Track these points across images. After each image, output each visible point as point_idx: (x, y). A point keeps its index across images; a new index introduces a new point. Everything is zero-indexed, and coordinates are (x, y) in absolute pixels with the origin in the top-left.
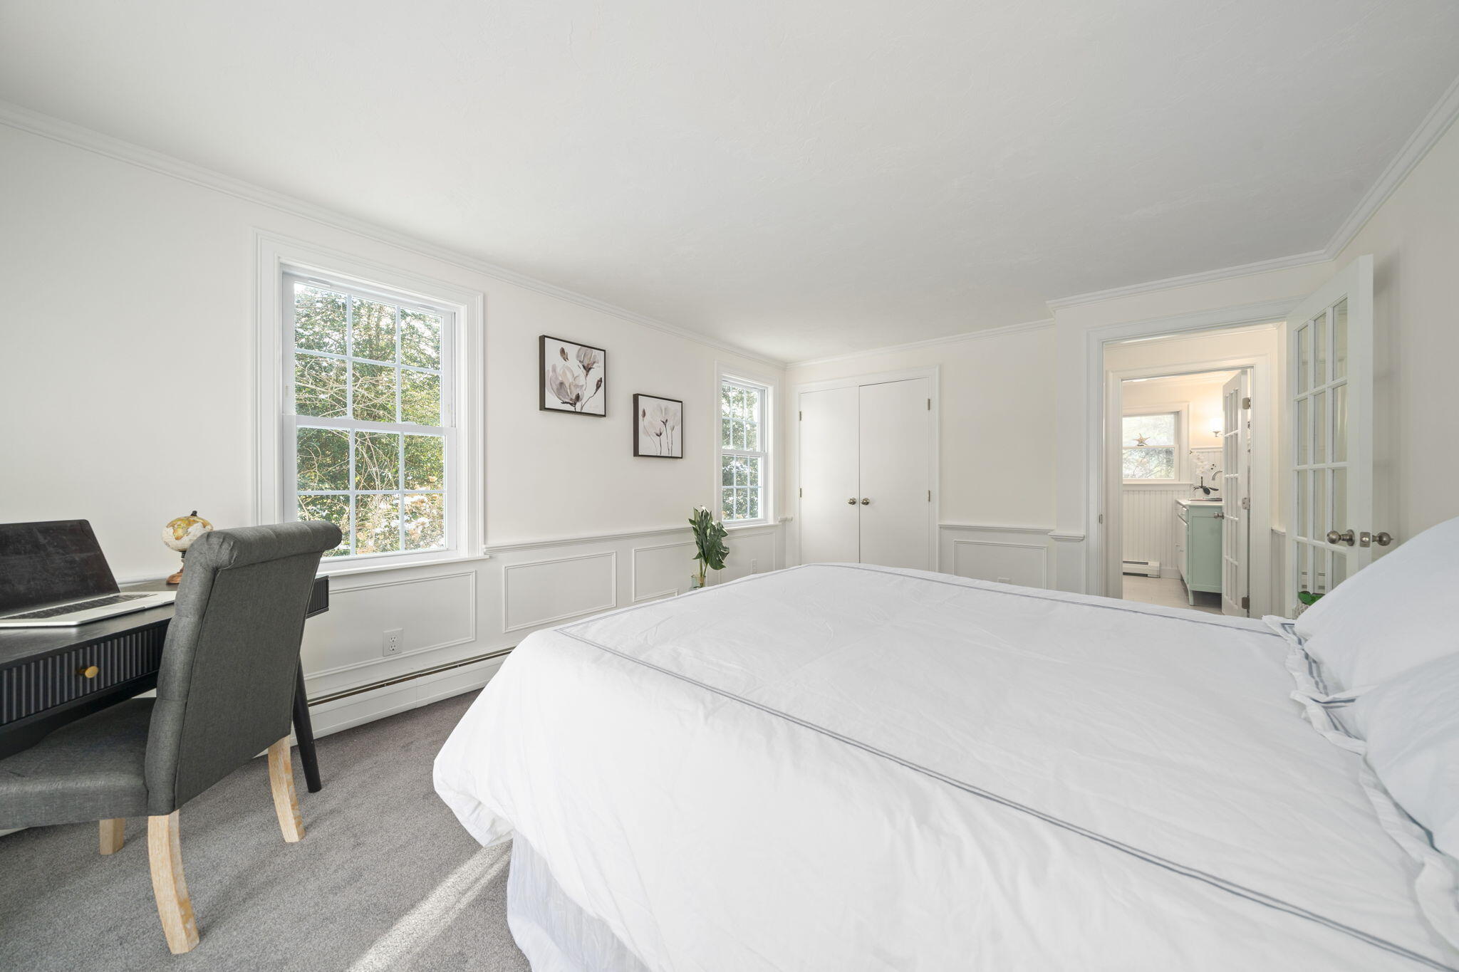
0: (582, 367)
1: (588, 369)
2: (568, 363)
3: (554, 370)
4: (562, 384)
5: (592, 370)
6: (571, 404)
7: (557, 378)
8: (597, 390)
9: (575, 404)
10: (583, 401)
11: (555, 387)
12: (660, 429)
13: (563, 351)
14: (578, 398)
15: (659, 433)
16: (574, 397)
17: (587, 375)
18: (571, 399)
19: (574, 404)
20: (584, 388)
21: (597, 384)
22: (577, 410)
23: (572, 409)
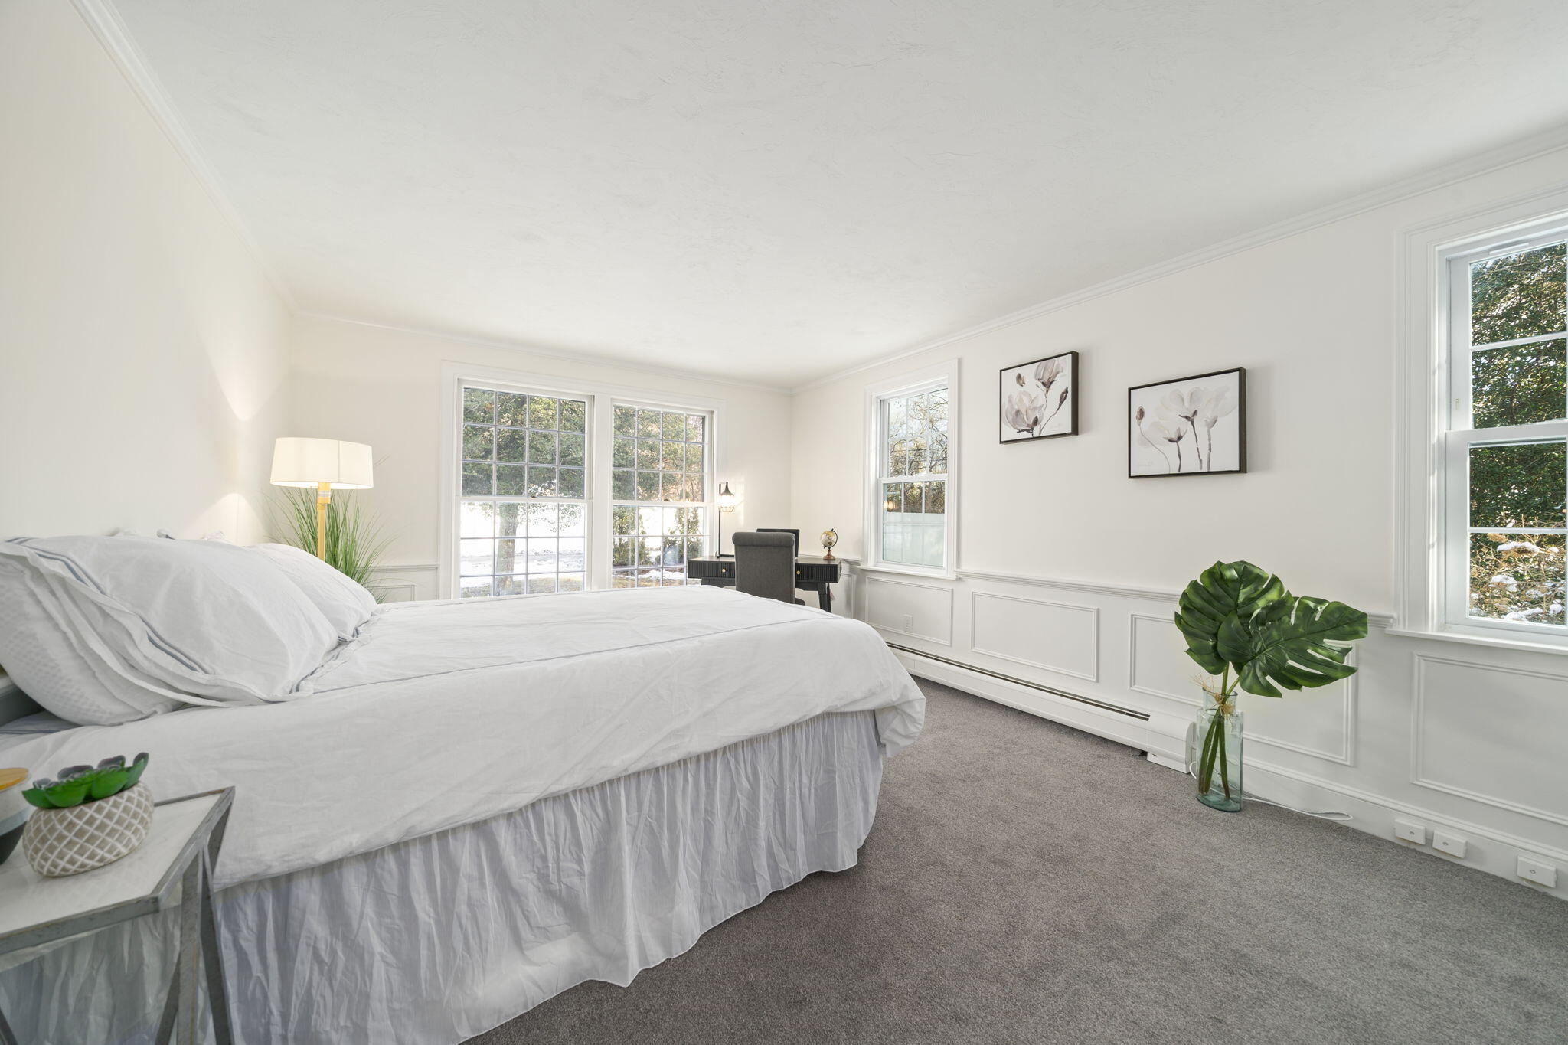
0: (1040, 385)
1: (1047, 385)
2: (1025, 388)
3: (1010, 401)
4: (1018, 412)
5: (1054, 384)
6: (1028, 431)
7: (1013, 408)
8: (1060, 406)
9: (1033, 429)
10: (1042, 424)
11: (1010, 418)
12: (1179, 430)
13: (1019, 377)
14: (1036, 421)
15: (1175, 437)
16: (1031, 422)
17: (1047, 391)
18: (1028, 425)
19: (1031, 430)
20: (1043, 409)
21: (1061, 397)
22: (1034, 436)
23: (1029, 435)
